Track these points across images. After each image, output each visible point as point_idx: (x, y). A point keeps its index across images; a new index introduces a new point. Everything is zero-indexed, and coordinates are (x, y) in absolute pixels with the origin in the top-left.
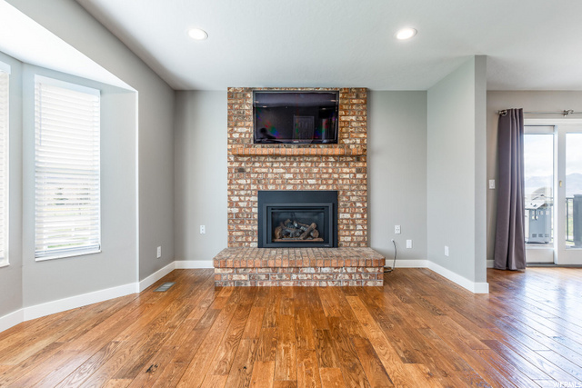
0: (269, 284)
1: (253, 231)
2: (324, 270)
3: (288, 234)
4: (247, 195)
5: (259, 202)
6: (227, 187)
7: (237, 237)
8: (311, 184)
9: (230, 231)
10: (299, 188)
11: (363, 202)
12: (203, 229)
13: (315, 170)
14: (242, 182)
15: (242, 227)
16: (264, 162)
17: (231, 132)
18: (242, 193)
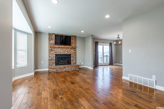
1: (54, 62)
2: (70, 68)
3: (61, 63)
4: (53, 55)
5: (55, 56)
6: (48, 53)
7: (51, 64)
8: (66, 53)
9: (49, 62)
10: (63, 54)
11: (75, 56)
12: (42, 62)
13: (67, 50)
14: (52, 52)
15: (52, 61)
16: (57, 48)
17: (49, 42)
18: (52, 54)
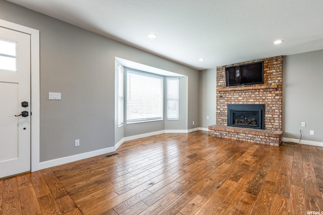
0: (227, 137)
1: (225, 119)
3: (241, 122)
4: (223, 106)
5: (228, 108)
6: (216, 103)
7: (219, 121)
8: (251, 101)
9: (217, 119)
10: (245, 103)
11: (279, 110)
12: (208, 117)
13: (253, 96)
14: (222, 101)
15: (221, 118)
16: (230, 93)
17: (217, 83)
18: (222, 105)
